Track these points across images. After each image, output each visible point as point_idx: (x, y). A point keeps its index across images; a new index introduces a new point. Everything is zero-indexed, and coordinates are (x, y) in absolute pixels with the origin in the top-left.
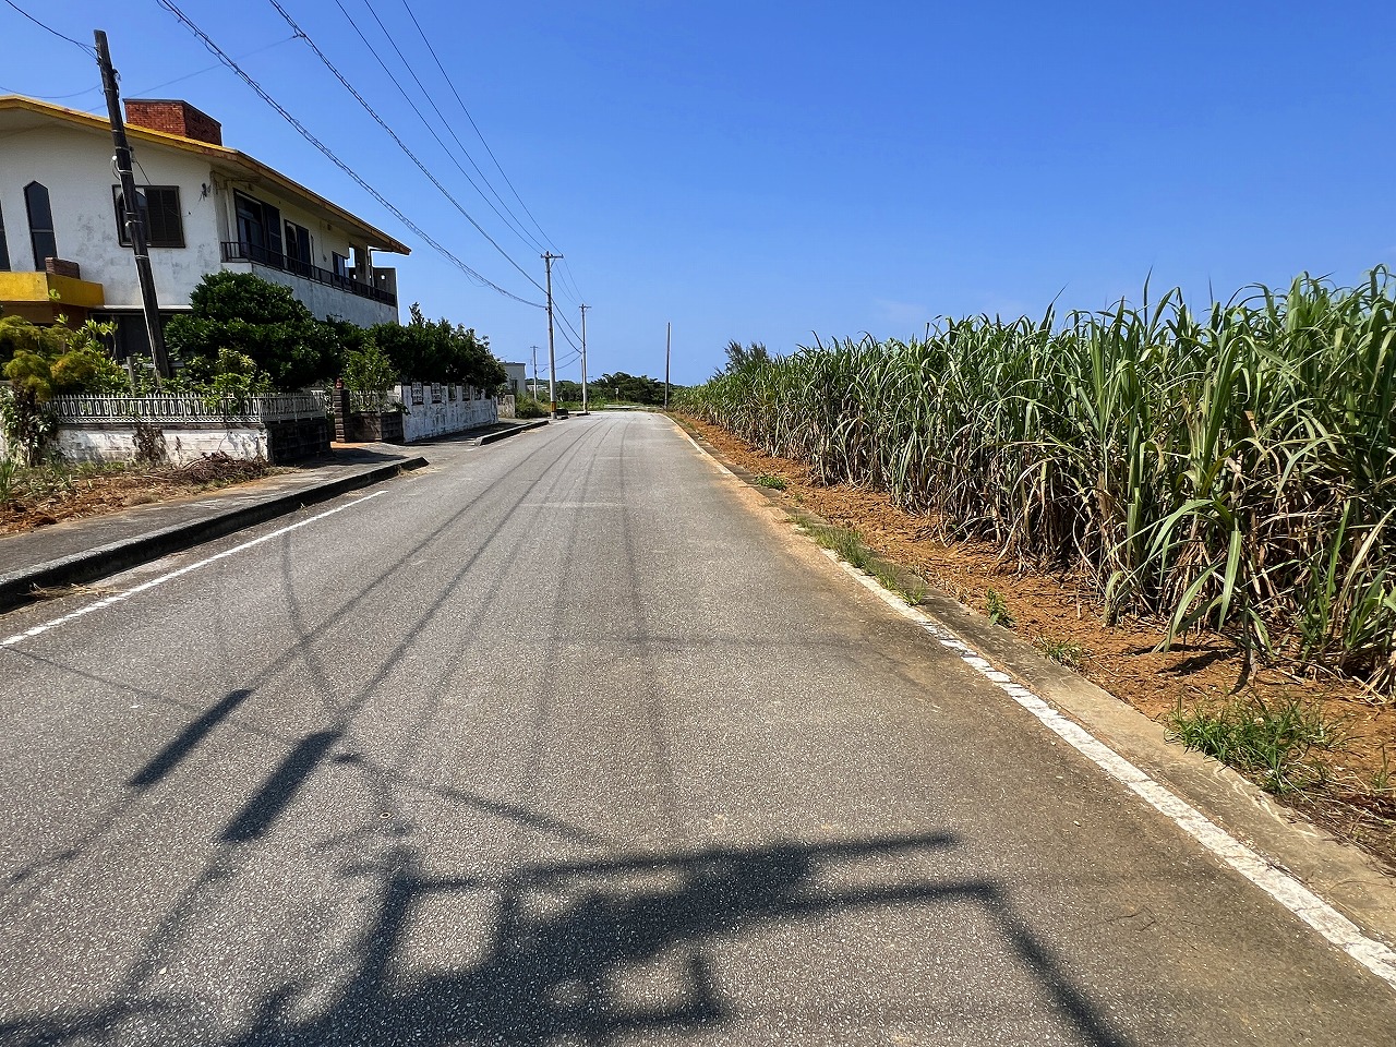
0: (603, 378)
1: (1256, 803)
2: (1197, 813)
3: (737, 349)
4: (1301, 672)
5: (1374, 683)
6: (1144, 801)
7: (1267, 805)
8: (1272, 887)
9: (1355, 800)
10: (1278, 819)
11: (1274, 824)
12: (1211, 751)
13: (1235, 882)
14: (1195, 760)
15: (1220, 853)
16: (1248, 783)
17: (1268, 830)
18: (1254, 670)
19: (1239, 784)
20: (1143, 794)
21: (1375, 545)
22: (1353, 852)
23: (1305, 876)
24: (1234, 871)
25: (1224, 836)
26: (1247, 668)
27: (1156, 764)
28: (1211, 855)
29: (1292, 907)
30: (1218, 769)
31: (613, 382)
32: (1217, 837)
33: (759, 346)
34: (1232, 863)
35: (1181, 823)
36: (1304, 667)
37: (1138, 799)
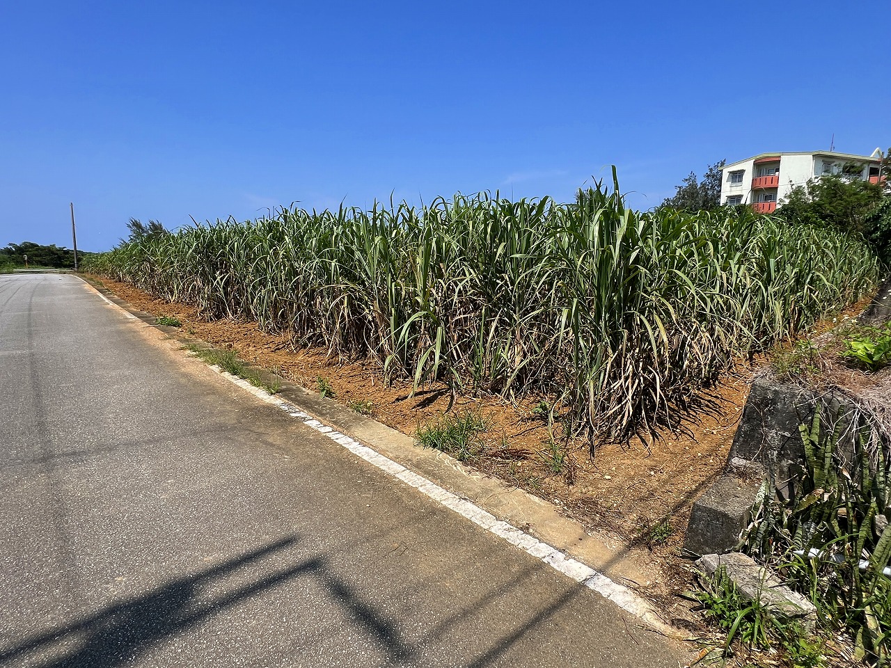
0: (9, 247)
1: (455, 468)
2: (428, 482)
3: (137, 225)
4: (475, 396)
5: (503, 395)
6: (403, 482)
7: (460, 468)
8: (461, 509)
9: (495, 455)
10: (464, 473)
11: (461, 476)
12: (435, 446)
13: (445, 513)
14: (426, 453)
15: (438, 499)
16: (451, 458)
17: (460, 481)
18: (456, 398)
19: (447, 459)
20: (403, 479)
21: (497, 327)
22: (494, 481)
23: (474, 500)
24: (445, 507)
25: (441, 489)
26: (452, 397)
27: (409, 460)
28: (434, 502)
29: (468, 517)
30: (439, 455)
31: (21, 250)
32: (437, 491)
33: (157, 223)
34: (443, 503)
35: (421, 489)
36: (476, 392)
37: (401, 482)
